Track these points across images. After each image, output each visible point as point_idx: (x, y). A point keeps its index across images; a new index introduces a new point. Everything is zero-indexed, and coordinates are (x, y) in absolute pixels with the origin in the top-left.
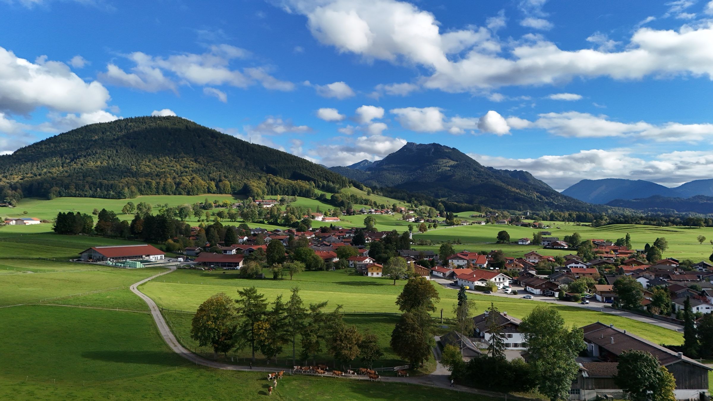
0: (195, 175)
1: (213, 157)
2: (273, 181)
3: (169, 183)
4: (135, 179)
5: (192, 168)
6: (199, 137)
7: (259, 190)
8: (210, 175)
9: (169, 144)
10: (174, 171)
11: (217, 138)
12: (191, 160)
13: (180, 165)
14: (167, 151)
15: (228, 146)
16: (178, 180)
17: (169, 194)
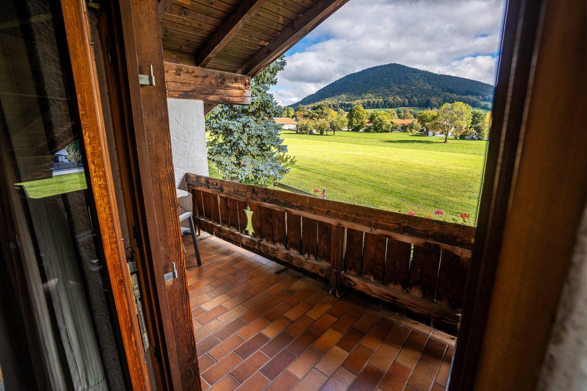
0: (396, 96)
1: (411, 85)
2: (448, 96)
3: (380, 101)
4: (362, 100)
5: (396, 92)
6: (405, 74)
7: (437, 103)
8: (406, 95)
9: (386, 79)
10: (385, 94)
11: (416, 73)
12: (396, 88)
13: (389, 91)
14: (384, 83)
15: (423, 77)
16: (385, 99)
17: (380, 108)
